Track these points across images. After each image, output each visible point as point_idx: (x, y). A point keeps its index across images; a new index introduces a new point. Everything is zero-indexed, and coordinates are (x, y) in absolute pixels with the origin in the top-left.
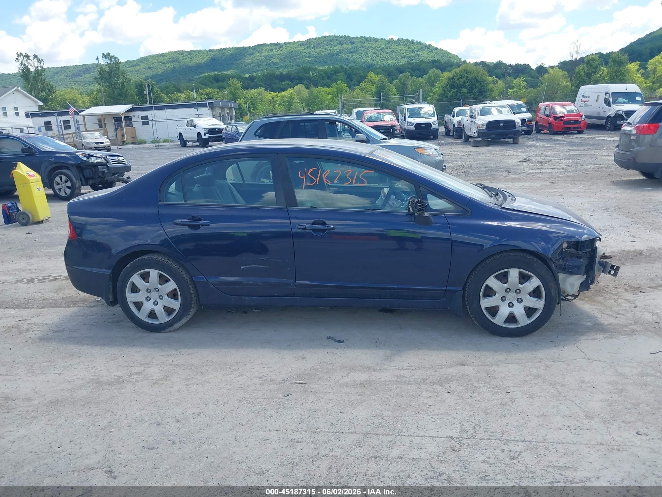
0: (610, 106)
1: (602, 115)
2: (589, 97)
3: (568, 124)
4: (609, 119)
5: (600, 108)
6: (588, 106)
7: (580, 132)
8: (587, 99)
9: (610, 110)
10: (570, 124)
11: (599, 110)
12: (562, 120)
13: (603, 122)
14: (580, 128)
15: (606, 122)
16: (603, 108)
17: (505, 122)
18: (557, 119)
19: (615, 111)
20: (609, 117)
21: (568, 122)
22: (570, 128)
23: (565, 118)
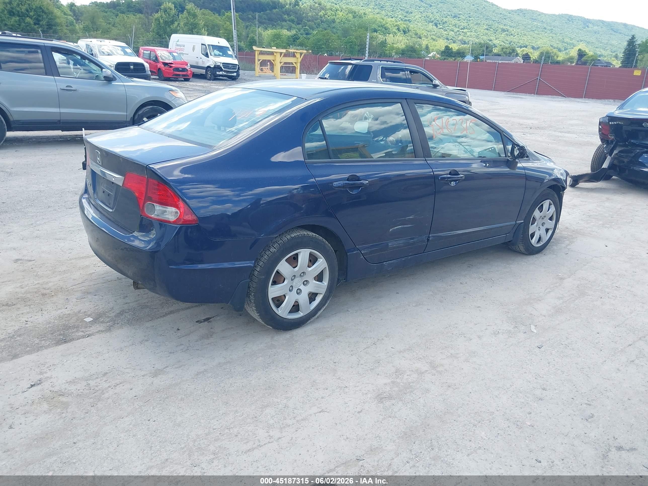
0: (208, 57)
1: (200, 65)
2: (184, 46)
3: (177, 71)
4: (209, 69)
5: (197, 58)
6: (184, 55)
7: (187, 80)
8: (182, 47)
9: (208, 61)
10: (178, 71)
11: (197, 60)
12: (171, 67)
13: (203, 72)
14: (188, 76)
15: (206, 72)
16: (201, 58)
17: (135, 64)
18: (166, 65)
19: (214, 62)
20: (209, 67)
21: (177, 69)
22: (179, 75)
23: (173, 65)
